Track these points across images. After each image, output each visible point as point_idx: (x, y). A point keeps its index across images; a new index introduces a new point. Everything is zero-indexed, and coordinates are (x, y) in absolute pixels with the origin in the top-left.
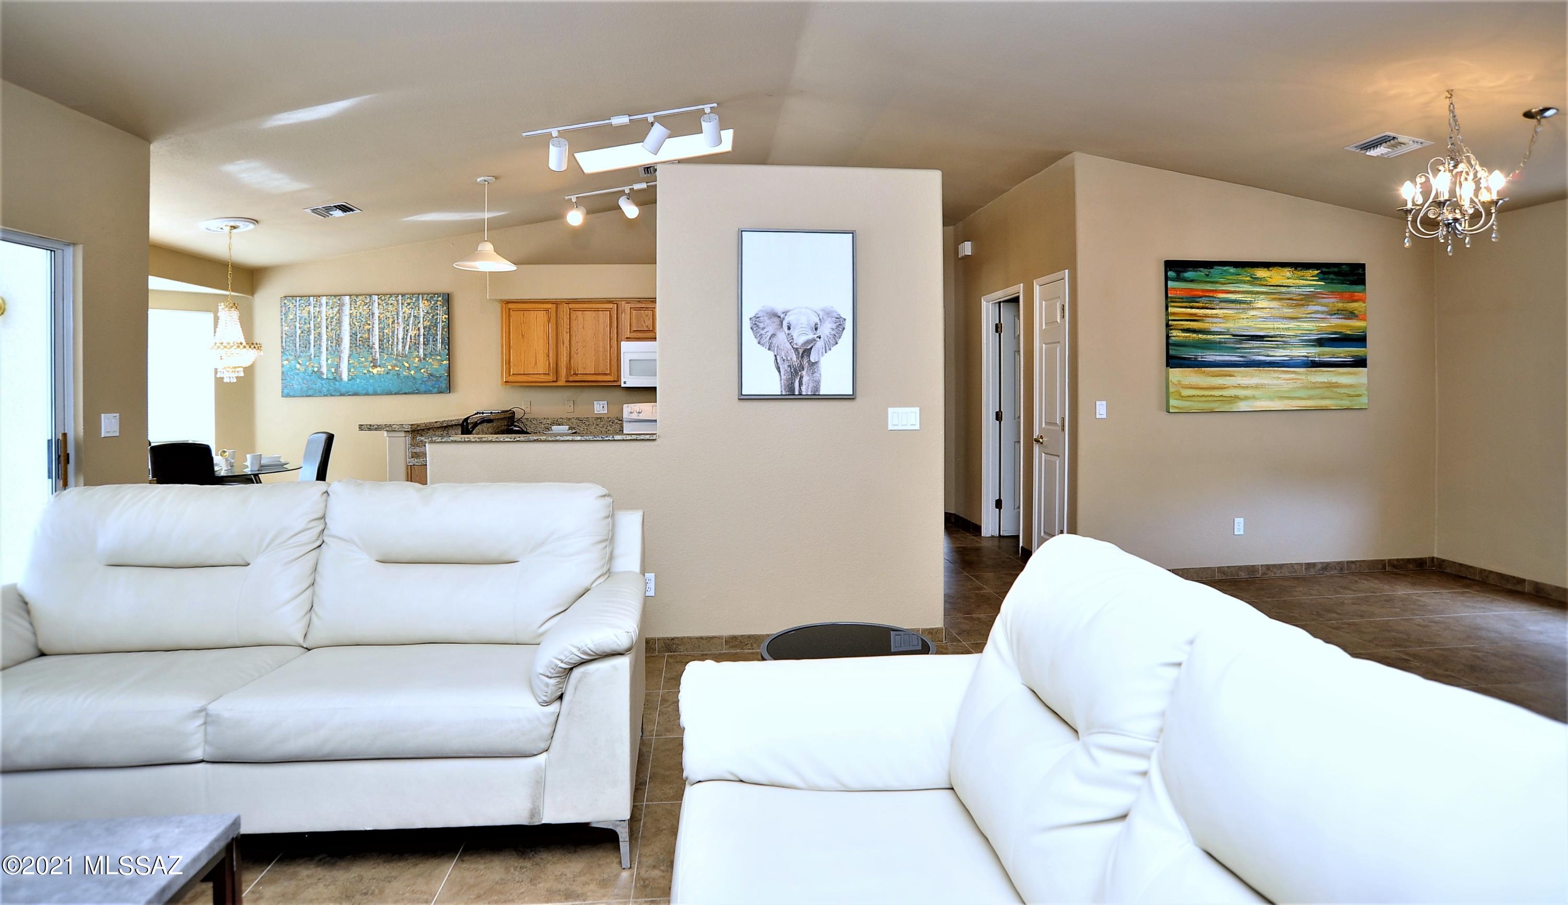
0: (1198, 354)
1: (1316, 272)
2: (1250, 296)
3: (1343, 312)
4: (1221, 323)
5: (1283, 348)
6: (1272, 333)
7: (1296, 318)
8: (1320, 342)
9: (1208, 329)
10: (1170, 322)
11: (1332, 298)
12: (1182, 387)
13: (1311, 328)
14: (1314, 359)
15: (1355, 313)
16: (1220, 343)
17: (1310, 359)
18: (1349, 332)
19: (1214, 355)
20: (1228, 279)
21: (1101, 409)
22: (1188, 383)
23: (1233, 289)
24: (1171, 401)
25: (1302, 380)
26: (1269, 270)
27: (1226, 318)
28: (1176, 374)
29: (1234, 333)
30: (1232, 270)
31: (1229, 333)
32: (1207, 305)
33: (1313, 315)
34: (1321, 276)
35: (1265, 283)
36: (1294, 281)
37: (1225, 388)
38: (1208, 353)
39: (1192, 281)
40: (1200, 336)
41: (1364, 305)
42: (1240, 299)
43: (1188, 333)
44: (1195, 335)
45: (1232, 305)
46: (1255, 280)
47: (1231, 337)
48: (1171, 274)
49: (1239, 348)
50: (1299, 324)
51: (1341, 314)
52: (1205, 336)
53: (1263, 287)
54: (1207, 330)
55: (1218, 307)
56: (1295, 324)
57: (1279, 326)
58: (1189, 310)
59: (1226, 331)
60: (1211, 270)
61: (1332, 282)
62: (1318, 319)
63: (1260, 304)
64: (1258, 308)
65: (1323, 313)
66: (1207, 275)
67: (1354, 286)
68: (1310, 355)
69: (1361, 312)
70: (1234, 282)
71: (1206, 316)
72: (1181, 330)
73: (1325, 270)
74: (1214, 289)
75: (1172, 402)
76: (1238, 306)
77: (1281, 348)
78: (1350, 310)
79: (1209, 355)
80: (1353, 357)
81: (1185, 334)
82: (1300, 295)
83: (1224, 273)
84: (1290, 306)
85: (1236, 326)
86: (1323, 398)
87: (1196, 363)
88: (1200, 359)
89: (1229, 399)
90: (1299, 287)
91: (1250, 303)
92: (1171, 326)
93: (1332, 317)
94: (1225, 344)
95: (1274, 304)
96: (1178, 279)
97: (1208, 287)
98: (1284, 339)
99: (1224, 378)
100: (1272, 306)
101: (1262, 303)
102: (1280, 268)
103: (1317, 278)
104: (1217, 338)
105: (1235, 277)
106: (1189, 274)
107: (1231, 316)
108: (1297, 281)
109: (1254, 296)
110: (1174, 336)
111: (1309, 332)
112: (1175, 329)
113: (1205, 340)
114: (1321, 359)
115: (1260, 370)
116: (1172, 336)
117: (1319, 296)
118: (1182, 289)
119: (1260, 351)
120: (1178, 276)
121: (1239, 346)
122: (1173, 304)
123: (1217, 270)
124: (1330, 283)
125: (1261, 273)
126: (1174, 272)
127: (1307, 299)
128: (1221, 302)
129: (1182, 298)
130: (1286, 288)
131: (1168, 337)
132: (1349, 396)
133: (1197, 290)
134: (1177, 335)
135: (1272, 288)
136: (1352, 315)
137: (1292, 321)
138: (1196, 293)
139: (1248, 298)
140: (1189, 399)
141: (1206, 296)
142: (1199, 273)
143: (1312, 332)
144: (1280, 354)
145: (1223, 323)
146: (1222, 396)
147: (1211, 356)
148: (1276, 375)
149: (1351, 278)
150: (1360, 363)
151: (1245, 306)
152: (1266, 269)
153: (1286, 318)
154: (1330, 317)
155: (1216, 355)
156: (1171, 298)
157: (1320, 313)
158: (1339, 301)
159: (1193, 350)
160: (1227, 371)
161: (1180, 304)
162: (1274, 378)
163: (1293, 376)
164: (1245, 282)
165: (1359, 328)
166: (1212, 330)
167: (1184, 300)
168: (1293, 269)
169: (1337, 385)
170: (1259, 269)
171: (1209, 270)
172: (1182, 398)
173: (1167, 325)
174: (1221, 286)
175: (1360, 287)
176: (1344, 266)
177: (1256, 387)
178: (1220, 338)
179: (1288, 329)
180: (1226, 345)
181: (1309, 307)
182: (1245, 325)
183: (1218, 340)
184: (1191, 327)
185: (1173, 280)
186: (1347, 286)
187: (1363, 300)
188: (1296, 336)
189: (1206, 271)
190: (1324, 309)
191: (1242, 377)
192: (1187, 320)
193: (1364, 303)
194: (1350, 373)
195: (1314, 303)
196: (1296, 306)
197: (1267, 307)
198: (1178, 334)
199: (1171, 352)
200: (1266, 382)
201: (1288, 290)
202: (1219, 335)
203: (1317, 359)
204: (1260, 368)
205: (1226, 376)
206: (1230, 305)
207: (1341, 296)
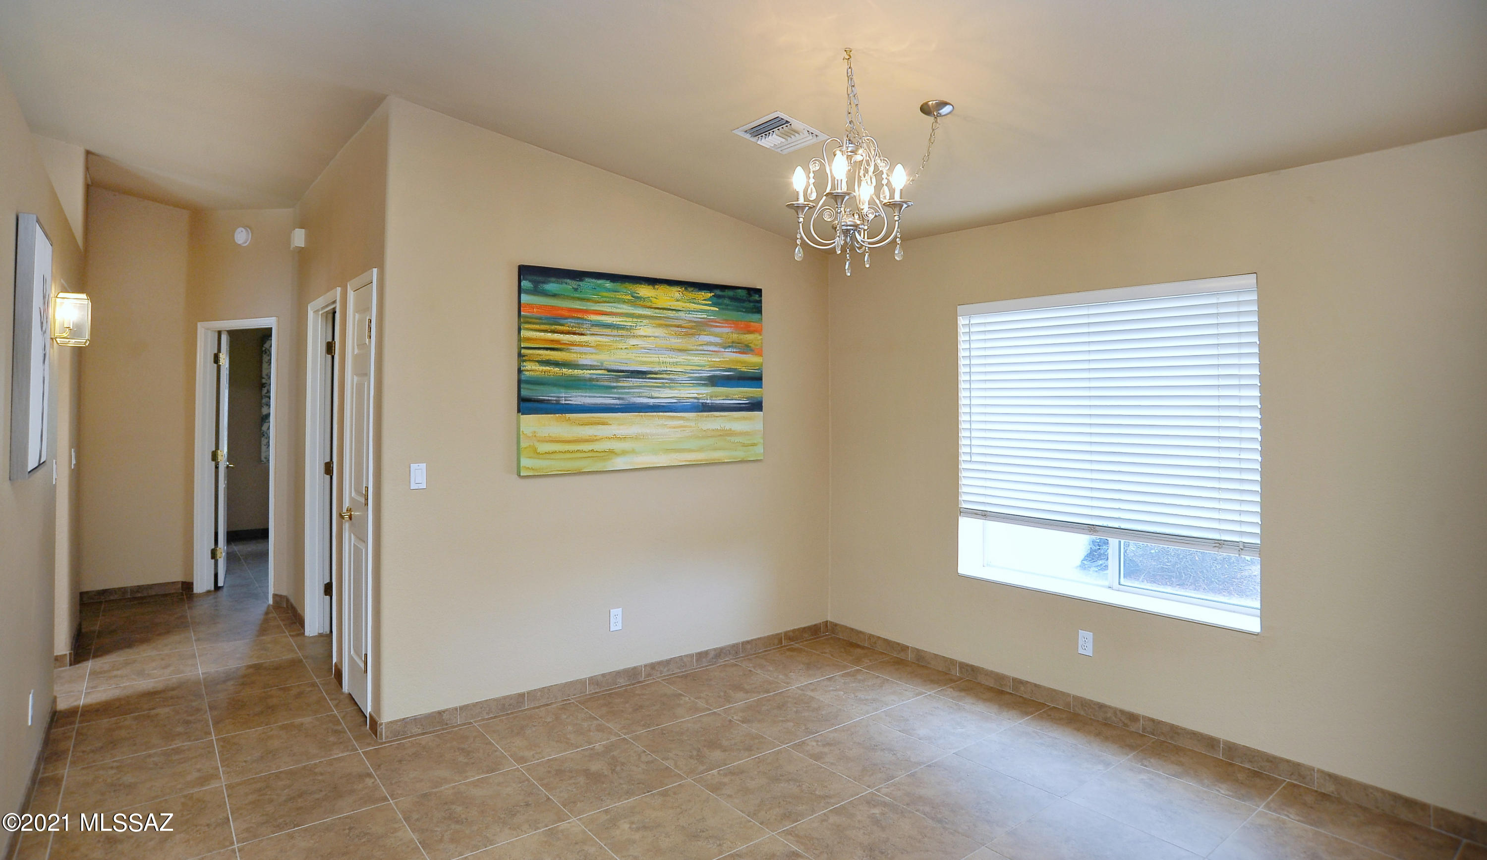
0: (561, 395)
1: (710, 295)
2: (631, 319)
3: (738, 345)
4: (592, 353)
5: (670, 388)
6: (657, 369)
7: (686, 350)
8: (714, 381)
9: (575, 361)
10: (523, 351)
11: (726, 327)
12: (539, 441)
13: (702, 363)
14: (705, 401)
15: (750, 347)
16: (591, 380)
17: (700, 401)
18: (744, 369)
19: (582, 396)
20: (603, 297)
21: (419, 475)
22: (547, 435)
23: (609, 310)
24: (522, 460)
25: (691, 427)
26: (654, 288)
27: (598, 347)
28: (531, 423)
29: (609, 367)
30: (608, 284)
31: (603, 368)
32: (574, 329)
33: (705, 348)
34: (715, 300)
35: (649, 304)
36: (684, 305)
37: (596, 440)
38: (574, 394)
39: (554, 296)
40: (564, 370)
41: (760, 337)
42: (618, 323)
43: (549, 366)
44: (557, 369)
45: (608, 331)
46: (637, 300)
47: (605, 372)
48: (525, 284)
49: (614, 387)
50: (689, 357)
51: (735, 347)
52: (570, 370)
53: (647, 309)
54: (573, 363)
55: (588, 332)
56: (683, 357)
57: (665, 360)
58: (550, 334)
59: (599, 364)
60: (580, 283)
61: (725, 308)
62: (711, 353)
63: (642, 332)
64: (640, 336)
65: (716, 344)
66: (576, 290)
67: (750, 315)
68: (701, 396)
69: (757, 345)
70: (612, 300)
71: (573, 344)
72: (538, 361)
73: (718, 292)
74: (585, 308)
75: (524, 462)
76: (615, 332)
77: (668, 387)
78: (746, 343)
79: (576, 396)
80: (748, 398)
81: (544, 368)
82: (690, 321)
83: (598, 289)
84: (677, 335)
85: (612, 358)
86: (715, 449)
87: (558, 407)
88: (564, 402)
89: (602, 454)
90: (689, 311)
91: (630, 329)
92: (524, 356)
93: (726, 350)
94: (598, 381)
95: (659, 332)
96: (536, 292)
97: (577, 305)
98: (671, 376)
99: (595, 427)
100: (656, 334)
101: (645, 329)
102: (668, 287)
103: (710, 303)
104: (587, 373)
105: (612, 295)
106: (552, 286)
107: (606, 346)
108: (688, 304)
109: (635, 320)
110: (528, 371)
111: (700, 368)
112: (530, 361)
113: (571, 376)
114: (713, 401)
115: (642, 416)
116: (525, 370)
117: (712, 324)
118: (540, 307)
119: (641, 390)
120: (536, 287)
121: (615, 384)
122: (527, 326)
123: (589, 283)
124: (723, 309)
125: (644, 291)
126: (530, 281)
127: (699, 327)
128: (593, 325)
129: (540, 319)
130: (674, 312)
131: (520, 371)
132: (744, 445)
133: (562, 309)
134: (532, 369)
135: (657, 311)
136: (746, 349)
137: (680, 354)
138: (559, 312)
139: (628, 322)
140: (548, 456)
141: (573, 318)
142: (564, 286)
143: (703, 369)
144: (665, 395)
145: (596, 354)
146: (592, 451)
147: (578, 398)
148: (661, 422)
149: (746, 304)
150: (756, 406)
151: (624, 333)
152: (651, 287)
153: (673, 350)
154: (724, 350)
155: (586, 397)
156: (526, 317)
157: (712, 345)
158: (734, 331)
159: (555, 389)
160: (600, 418)
161: (537, 327)
162: (658, 425)
163: (681, 422)
164: (624, 302)
165: (754, 364)
166: (581, 363)
167: (544, 321)
168: (683, 288)
169: (730, 433)
170: (643, 286)
171: (578, 283)
172: (537, 454)
173: (520, 355)
174: (591, 304)
175: (756, 316)
176: (740, 290)
177: (636, 438)
178: (590, 374)
179: (676, 364)
180: (598, 383)
181: (701, 336)
182: (624, 357)
183: (589, 376)
184: (552, 358)
185: (528, 292)
186: (742, 313)
187: (759, 331)
188: (685, 373)
189: (573, 284)
190: (718, 340)
191: (619, 425)
192: (547, 349)
193: (761, 335)
194: (744, 418)
195: (705, 333)
196: (686, 335)
197: (651, 335)
198: (534, 368)
199: (524, 393)
200: (648, 431)
201: (677, 315)
202: (590, 370)
203: (708, 401)
204: (641, 414)
205: (599, 424)
206: (604, 330)
207: (737, 326)
